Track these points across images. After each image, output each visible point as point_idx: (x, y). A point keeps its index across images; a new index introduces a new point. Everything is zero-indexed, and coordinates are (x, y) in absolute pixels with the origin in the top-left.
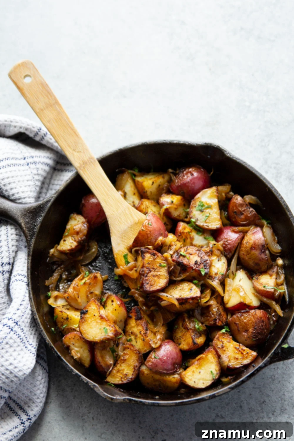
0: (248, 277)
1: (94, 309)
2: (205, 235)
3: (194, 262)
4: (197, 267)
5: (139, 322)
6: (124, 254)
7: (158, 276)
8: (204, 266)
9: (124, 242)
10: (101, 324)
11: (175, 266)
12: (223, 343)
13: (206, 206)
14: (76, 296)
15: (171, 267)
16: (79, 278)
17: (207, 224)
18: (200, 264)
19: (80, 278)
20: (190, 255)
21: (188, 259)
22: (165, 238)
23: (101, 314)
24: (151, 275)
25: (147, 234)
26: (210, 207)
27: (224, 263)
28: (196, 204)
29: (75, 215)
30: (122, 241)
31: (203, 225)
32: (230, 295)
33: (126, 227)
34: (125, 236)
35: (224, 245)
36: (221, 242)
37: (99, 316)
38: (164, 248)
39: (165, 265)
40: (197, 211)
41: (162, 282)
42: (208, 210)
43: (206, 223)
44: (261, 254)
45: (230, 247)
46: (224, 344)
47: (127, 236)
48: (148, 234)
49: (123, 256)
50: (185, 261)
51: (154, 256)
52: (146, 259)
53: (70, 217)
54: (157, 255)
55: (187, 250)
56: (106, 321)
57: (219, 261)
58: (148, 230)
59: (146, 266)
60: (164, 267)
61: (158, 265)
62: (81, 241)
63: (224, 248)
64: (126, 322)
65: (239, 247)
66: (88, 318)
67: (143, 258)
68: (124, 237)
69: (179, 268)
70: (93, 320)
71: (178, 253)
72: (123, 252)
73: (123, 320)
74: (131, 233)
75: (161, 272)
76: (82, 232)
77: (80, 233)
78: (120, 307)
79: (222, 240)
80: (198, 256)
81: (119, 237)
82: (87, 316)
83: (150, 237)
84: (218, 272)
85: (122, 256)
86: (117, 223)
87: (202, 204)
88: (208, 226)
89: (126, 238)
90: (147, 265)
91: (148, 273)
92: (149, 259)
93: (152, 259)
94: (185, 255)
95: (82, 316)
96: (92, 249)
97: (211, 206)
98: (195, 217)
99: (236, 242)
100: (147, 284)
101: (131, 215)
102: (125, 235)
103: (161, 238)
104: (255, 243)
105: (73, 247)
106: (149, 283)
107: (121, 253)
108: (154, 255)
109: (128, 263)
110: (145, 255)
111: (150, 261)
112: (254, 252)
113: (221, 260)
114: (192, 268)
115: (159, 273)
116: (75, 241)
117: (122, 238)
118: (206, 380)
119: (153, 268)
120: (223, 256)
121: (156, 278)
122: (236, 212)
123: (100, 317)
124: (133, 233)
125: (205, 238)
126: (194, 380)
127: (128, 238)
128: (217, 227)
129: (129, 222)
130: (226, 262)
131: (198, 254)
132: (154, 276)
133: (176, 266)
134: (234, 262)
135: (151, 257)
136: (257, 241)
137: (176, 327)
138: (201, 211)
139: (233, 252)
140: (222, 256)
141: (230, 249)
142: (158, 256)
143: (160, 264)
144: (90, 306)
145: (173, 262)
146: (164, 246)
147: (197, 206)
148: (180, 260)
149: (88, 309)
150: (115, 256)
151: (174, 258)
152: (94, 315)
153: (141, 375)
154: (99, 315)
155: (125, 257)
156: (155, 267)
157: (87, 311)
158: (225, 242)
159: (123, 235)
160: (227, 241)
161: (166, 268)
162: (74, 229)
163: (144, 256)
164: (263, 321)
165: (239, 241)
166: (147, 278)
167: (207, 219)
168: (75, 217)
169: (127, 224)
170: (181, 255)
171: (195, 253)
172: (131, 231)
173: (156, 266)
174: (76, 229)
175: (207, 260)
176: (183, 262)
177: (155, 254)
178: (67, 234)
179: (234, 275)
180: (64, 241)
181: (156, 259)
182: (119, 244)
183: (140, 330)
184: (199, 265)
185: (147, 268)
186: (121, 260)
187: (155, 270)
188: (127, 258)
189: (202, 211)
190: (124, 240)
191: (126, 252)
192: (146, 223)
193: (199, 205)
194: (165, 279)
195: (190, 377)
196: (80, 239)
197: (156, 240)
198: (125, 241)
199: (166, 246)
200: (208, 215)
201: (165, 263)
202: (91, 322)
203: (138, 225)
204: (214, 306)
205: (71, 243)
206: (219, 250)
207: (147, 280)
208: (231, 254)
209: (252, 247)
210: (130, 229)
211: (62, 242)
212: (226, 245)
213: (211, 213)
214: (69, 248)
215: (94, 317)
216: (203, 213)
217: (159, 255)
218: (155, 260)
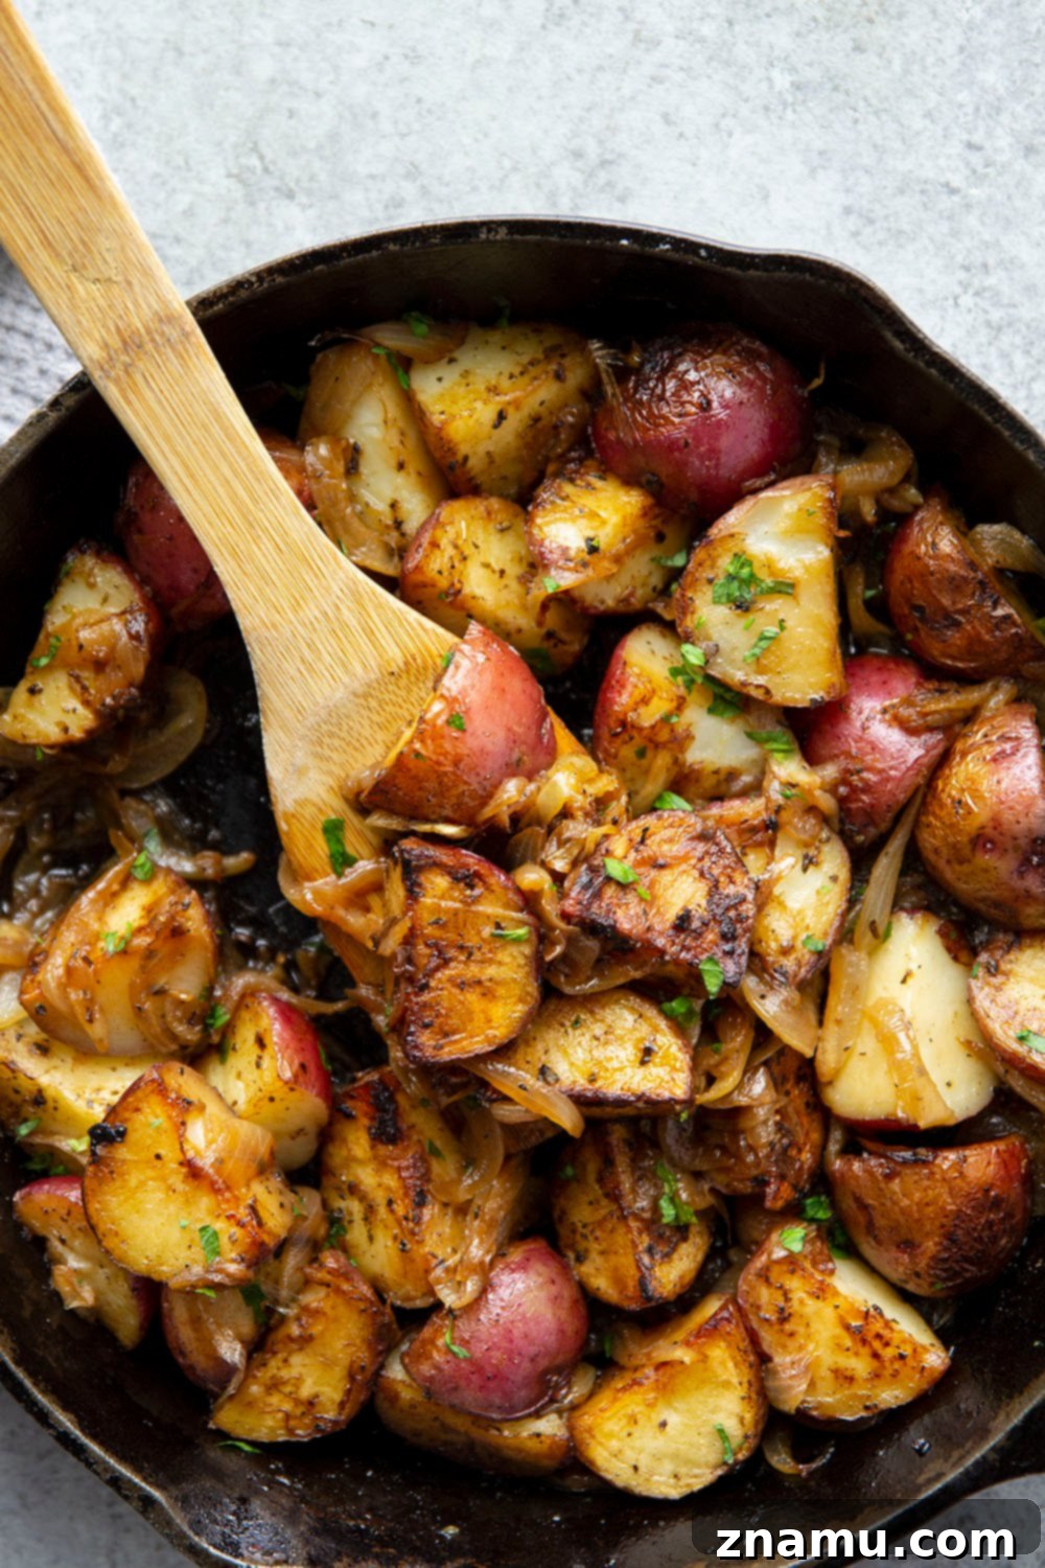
0: (949, 949)
1: (158, 1129)
2: (752, 720)
3: (672, 914)
4: (684, 948)
5: (385, 1150)
6: (323, 819)
7: (487, 990)
8: (726, 937)
9: (328, 759)
10: (187, 1202)
11: (571, 940)
12: (787, 1299)
13: (769, 582)
14: (80, 1012)
15: (553, 944)
16: (100, 893)
17: (761, 680)
18: (705, 924)
19: (109, 886)
20: (653, 873)
21: (642, 899)
22: (532, 787)
23: (190, 1154)
24: (451, 980)
25: (440, 776)
26: (785, 588)
27: (834, 879)
28: (712, 567)
29: (90, 561)
30: (317, 755)
31: (744, 684)
32: (850, 1044)
33: (340, 694)
34: (331, 735)
35: (842, 790)
36: (830, 771)
37: (181, 1164)
38: (528, 831)
39: (522, 931)
40: (716, 601)
41: (502, 1016)
42: (775, 606)
43: (761, 669)
44: (1021, 875)
45: (872, 806)
46: (795, 1304)
47: (343, 735)
48: (445, 773)
49: (319, 826)
50: (627, 918)
51: (471, 887)
52: (427, 900)
53: (64, 569)
54: (485, 883)
55: (642, 842)
56: (215, 1190)
57: (811, 869)
58: (445, 754)
59: (428, 936)
60: (517, 941)
61: (487, 931)
62: (113, 710)
63: (842, 801)
64: (326, 1135)
65: (919, 799)
66: (124, 1161)
67: (413, 892)
68: (326, 740)
69: (593, 945)
70: (153, 1179)
71: (594, 870)
72: (320, 810)
73: (312, 1130)
74: (366, 723)
75: (500, 963)
76: (119, 667)
77: (108, 670)
78: (292, 1090)
79: (833, 758)
80: (696, 873)
81: (302, 738)
82: (122, 1152)
83: (455, 786)
84: (794, 938)
85: (314, 827)
86: (293, 672)
87: (745, 572)
88: (768, 692)
89: (336, 742)
90: (428, 931)
91: (437, 969)
92: (443, 904)
93: (458, 905)
94: (631, 878)
95: (99, 1150)
96: (179, 712)
97: (792, 586)
98: (708, 638)
99: (907, 782)
100: (426, 1026)
101: (370, 634)
102: (335, 730)
103: (512, 791)
104: (996, 823)
105: (77, 733)
106: (437, 1022)
107: (309, 811)
108: (468, 880)
109: (341, 862)
110: (422, 879)
111: (447, 911)
112: (986, 859)
113: (817, 864)
114: (662, 952)
115: (491, 971)
116: (86, 703)
117: (320, 743)
118: (689, 1462)
119: (461, 948)
120: (835, 837)
121: (472, 997)
122: (920, 609)
123: (184, 1170)
124: (376, 718)
125: (750, 735)
126: (630, 1456)
127: (349, 744)
128: (813, 701)
129: (359, 670)
130: (844, 874)
131: (701, 859)
132: (462, 986)
133: (582, 938)
134: (885, 869)
135: (456, 894)
136: (1007, 816)
137: (569, 1171)
138: (739, 607)
139: (884, 826)
140: (828, 840)
141: (870, 815)
142: (487, 887)
143: (498, 926)
144: (137, 1110)
145: (562, 925)
146: (525, 820)
147: (721, 580)
148: (598, 912)
149: (126, 1120)
150: (283, 826)
151: (569, 905)
152: (158, 1157)
153: (382, 1405)
154: (180, 1157)
155: (333, 830)
156: (472, 941)
157: (122, 1134)
158: (848, 771)
159: (325, 727)
160: (858, 772)
161: (527, 950)
162: (81, 647)
163: (420, 885)
164: (997, 1203)
165: (921, 780)
166: (426, 997)
167: (766, 650)
168: (90, 574)
169: (346, 679)
170: (609, 879)
171: (685, 858)
172: (365, 713)
173: (479, 933)
174: (87, 647)
175: (744, 900)
176: (613, 927)
177: (477, 874)
178: (44, 661)
179: (880, 935)
180: (33, 691)
181: (476, 900)
182: (301, 772)
183: (388, 1189)
184: (699, 935)
185: (427, 945)
186: (310, 846)
187: (470, 955)
188: (339, 842)
189: (743, 607)
190: (327, 752)
191: (336, 807)
192: (438, 715)
193: (731, 578)
194: (521, 1000)
195: (614, 1444)
196: (109, 701)
197: (487, 797)
198: (335, 756)
199: (538, 821)
200: (772, 630)
201: (522, 923)
202: (142, 1184)
203: (403, 682)
204: (761, 1113)
205: (66, 711)
206: (812, 809)
207: (425, 1006)
208: (872, 831)
209: (979, 836)
210: (362, 701)
211: (20, 694)
212: (854, 789)
213: (789, 624)
214: (54, 734)
215: (158, 1163)
216: (751, 617)
217: (498, 878)
218: (474, 908)
